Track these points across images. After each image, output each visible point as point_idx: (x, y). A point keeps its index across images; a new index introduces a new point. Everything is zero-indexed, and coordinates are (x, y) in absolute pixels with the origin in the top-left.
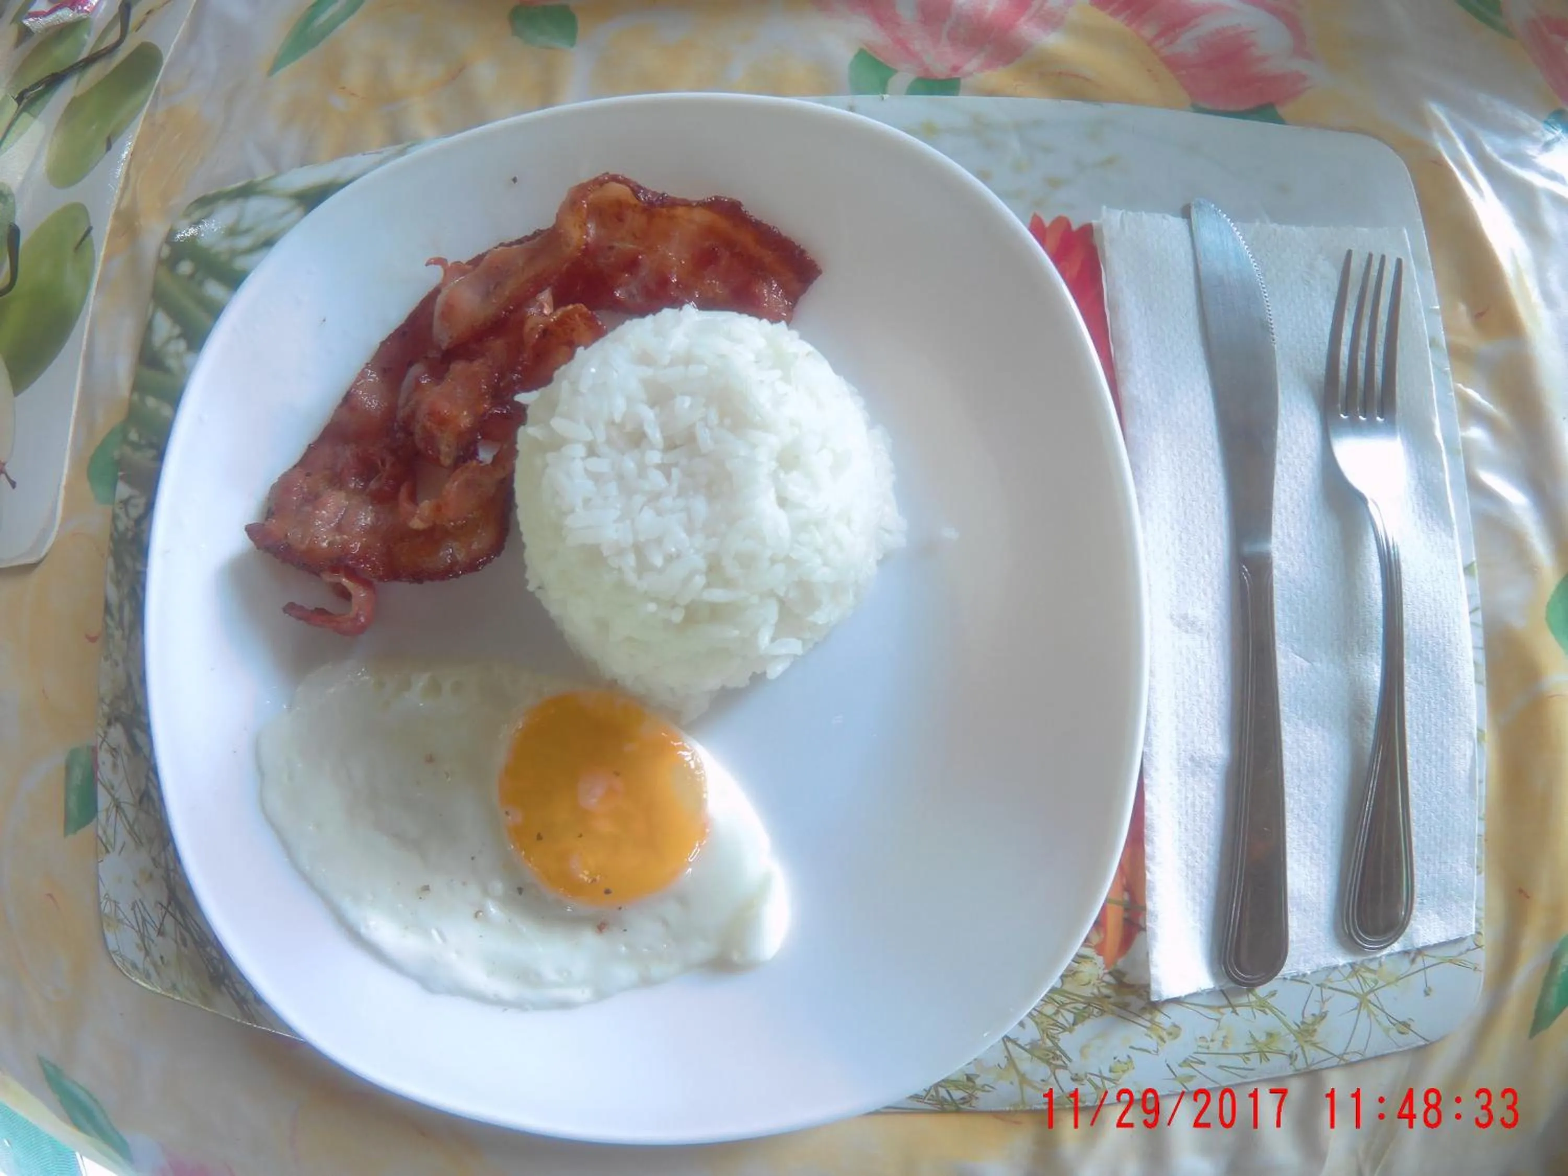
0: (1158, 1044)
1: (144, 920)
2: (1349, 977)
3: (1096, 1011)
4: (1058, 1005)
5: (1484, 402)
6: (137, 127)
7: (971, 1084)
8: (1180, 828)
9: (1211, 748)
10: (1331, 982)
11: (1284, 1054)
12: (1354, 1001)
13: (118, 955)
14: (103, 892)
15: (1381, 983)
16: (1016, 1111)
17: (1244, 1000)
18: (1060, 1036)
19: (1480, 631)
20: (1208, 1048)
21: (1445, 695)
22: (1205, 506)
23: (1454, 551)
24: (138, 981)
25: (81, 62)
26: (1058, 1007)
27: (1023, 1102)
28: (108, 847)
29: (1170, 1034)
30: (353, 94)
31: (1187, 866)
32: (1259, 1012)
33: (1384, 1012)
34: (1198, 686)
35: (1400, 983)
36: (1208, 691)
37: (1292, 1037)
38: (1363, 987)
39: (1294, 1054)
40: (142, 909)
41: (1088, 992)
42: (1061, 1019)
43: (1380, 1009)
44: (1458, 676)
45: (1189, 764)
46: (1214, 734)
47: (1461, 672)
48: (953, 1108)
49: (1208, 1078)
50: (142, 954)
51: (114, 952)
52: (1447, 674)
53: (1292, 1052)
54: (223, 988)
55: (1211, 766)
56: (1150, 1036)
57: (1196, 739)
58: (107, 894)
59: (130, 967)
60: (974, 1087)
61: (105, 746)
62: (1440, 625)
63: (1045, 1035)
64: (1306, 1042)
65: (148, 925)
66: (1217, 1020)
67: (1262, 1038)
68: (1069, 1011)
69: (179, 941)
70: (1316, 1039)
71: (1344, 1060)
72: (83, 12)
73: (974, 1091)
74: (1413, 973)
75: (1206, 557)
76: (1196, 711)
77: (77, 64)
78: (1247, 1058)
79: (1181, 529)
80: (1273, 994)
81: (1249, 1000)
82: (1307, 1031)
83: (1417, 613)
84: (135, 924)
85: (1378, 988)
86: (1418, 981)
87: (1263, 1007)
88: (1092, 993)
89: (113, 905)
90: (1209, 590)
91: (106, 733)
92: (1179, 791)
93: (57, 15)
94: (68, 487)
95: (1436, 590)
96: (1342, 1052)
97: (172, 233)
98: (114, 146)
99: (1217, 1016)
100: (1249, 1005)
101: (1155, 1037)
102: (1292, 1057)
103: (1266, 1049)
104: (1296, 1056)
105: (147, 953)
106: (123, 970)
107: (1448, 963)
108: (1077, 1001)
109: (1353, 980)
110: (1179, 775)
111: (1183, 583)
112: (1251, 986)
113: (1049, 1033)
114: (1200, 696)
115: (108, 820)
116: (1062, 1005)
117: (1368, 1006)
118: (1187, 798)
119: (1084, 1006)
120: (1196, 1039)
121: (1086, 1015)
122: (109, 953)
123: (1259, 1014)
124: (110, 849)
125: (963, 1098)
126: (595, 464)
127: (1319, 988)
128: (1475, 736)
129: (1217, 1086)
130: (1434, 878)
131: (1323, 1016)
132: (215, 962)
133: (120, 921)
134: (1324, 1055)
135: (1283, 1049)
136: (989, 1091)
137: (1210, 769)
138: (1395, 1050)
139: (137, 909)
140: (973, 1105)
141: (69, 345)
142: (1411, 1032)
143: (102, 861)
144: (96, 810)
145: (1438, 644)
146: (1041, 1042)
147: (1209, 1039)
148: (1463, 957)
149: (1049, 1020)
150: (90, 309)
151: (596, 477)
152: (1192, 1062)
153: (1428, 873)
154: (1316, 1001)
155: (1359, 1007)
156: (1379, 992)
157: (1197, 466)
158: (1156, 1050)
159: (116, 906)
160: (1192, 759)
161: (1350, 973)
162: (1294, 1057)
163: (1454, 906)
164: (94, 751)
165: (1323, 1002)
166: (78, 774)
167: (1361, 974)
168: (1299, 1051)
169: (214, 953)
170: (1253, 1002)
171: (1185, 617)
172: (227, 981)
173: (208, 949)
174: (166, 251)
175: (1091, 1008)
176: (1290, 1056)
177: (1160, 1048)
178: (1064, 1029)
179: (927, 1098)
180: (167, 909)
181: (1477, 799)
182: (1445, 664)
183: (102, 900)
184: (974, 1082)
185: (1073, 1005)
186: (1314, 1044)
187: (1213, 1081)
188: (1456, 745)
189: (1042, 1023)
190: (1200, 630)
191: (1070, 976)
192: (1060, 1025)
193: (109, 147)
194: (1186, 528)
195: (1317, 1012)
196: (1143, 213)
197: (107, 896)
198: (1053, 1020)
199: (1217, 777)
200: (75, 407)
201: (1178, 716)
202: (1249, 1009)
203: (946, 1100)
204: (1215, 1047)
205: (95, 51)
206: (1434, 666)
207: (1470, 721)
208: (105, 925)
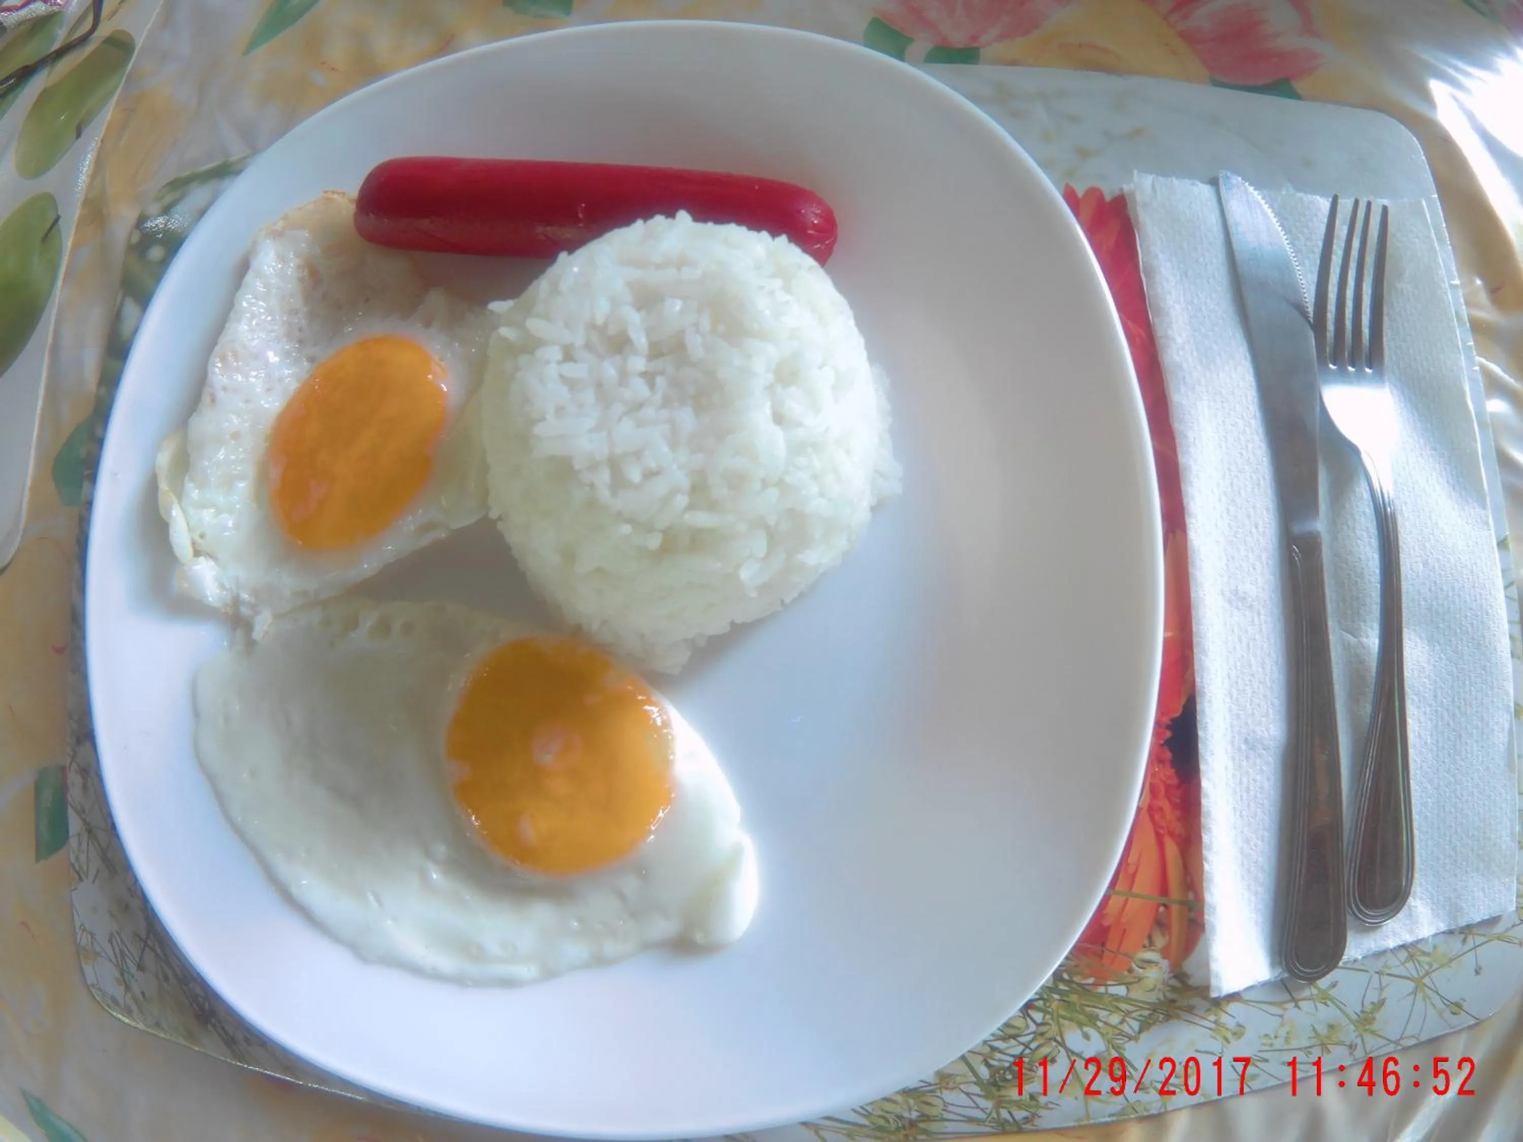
0: (1223, 1046)
1: (122, 952)
2: (1405, 962)
3: (1161, 1016)
4: (1123, 1014)
5: (1506, 377)
6: (108, 114)
7: (1034, 1103)
8: (1235, 815)
9: (1264, 729)
10: (1389, 968)
11: (1345, 1045)
12: (1410, 985)
13: (97, 989)
14: (78, 923)
15: (1435, 966)
16: (1080, 1127)
17: (1307, 993)
18: (1126, 1046)
19: (1516, 606)
20: (1271, 1045)
21: (1484, 668)
22: (1251, 477)
23: (1487, 523)
24: (120, 1016)
25: (52, 53)
26: (1124, 1016)
27: (1088, 1117)
28: (82, 874)
29: (1234, 1034)
30: (333, 69)
31: (1242, 853)
32: (1321, 1004)
33: (1439, 994)
34: (1250, 666)
35: (1453, 964)
36: (1260, 670)
37: (1352, 1027)
38: (1419, 971)
39: (1354, 1044)
40: (119, 942)
41: (1152, 998)
42: (1125, 1028)
43: (1434, 991)
44: (1495, 649)
45: (1243, 747)
46: (1267, 715)
47: (1498, 646)
48: (1015, 1129)
49: (1272, 1076)
50: (122, 988)
51: (93, 986)
52: (1486, 647)
53: (1352, 1042)
54: (209, 1026)
55: (1264, 749)
56: (1215, 1038)
57: (1249, 721)
58: (82, 925)
59: (110, 1002)
60: (1038, 1107)
61: (74, 767)
62: (1478, 597)
63: (1111, 1046)
64: (1366, 1030)
65: (128, 960)
66: (1279, 1016)
67: (1322, 1030)
68: (1134, 1019)
69: (160, 976)
70: (1375, 1026)
71: (1401, 1045)
72: (55, 5)
73: (1038, 1110)
74: (1465, 953)
75: (1254, 530)
76: (1249, 691)
77: (48, 56)
78: (1308, 1051)
79: (1229, 502)
80: (1334, 985)
81: (1311, 992)
82: (1365, 1020)
83: (1456, 585)
84: (112, 957)
85: (1433, 971)
86: (1469, 961)
87: (1324, 999)
88: (1158, 999)
89: (90, 937)
90: (1258, 566)
91: (75, 752)
92: (1234, 775)
93: (30, 9)
94: (33, 489)
95: (1472, 562)
96: (1399, 1038)
97: (142, 220)
98: (84, 134)
99: (1280, 1012)
100: (1311, 998)
101: (1220, 1039)
102: (1352, 1047)
103: (1327, 1041)
104: (1356, 1045)
105: (128, 988)
106: (104, 1005)
107: (1496, 941)
108: (1142, 1008)
109: (1409, 965)
110: (1233, 759)
111: (1233, 558)
112: (1311, 980)
113: (1115, 1045)
114: (1253, 675)
115: (80, 844)
116: (1128, 1013)
117: (1424, 991)
118: (1241, 782)
119: (1149, 1012)
120: (1260, 1037)
121: (1151, 1021)
122: (88, 987)
123: (1321, 1007)
124: (84, 878)
125: (1026, 1118)
126: (571, 370)
127: (1377, 975)
128: (1513, 710)
129: (1279, 1082)
130: (1478, 855)
131: (1382, 1003)
132: (200, 999)
133: (97, 954)
134: (1383, 1042)
135: (1343, 1040)
136: (1051, 1109)
137: (1264, 752)
138: (1448, 1031)
139: (115, 944)
140: (1036, 1124)
141: (35, 337)
142: (1462, 1012)
143: (75, 889)
144: (66, 837)
145: (1477, 616)
146: (1106, 1054)
147: (1272, 1036)
148: (1510, 933)
149: (1115, 1029)
150: (57, 301)
151: (571, 384)
152: (1256, 1060)
153: (1472, 850)
154: (1375, 989)
155: (1414, 993)
156: (1434, 975)
157: (1241, 436)
158: (1221, 1051)
159: (92, 938)
160: (1246, 741)
161: (1407, 958)
162: (1353, 1048)
163: (1497, 882)
164: (63, 770)
165: (1381, 989)
166: (47, 795)
167: (1417, 957)
168: (1359, 1041)
169: (198, 990)
170: (1315, 995)
171: (1236, 592)
172: (213, 1020)
173: (191, 985)
174: (136, 238)
175: (1156, 1014)
176: (1350, 1047)
177: (1224, 1049)
178: (1130, 1038)
179: (988, 1120)
180: (145, 942)
181: (1517, 773)
182: (1484, 637)
183: (77, 930)
184: (1036, 1100)
185: (1138, 1013)
186: (1373, 1032)
187: (1276, 1078)
188: (1495, 718)
189: (1108, 1033)
190: (1251, 607)
191: (1135, 983)
192: (1126, 1035)
193: (79, 135)
194: (1233, 501)
195: (1376, 1001)
196: (1174, 179)
197: (82, 927)
198: (1120, 1029)
199: (1271, 760)
200: (40, 403)
201: (1231, 698)
202: (1311, 1002)
203: (1006, 1121)
204: (1278, 1044)
205: (67, 42)
206: (1473, 639)
207: (1507, 694)
208: (82, 956)
